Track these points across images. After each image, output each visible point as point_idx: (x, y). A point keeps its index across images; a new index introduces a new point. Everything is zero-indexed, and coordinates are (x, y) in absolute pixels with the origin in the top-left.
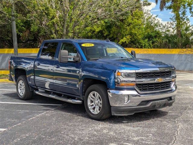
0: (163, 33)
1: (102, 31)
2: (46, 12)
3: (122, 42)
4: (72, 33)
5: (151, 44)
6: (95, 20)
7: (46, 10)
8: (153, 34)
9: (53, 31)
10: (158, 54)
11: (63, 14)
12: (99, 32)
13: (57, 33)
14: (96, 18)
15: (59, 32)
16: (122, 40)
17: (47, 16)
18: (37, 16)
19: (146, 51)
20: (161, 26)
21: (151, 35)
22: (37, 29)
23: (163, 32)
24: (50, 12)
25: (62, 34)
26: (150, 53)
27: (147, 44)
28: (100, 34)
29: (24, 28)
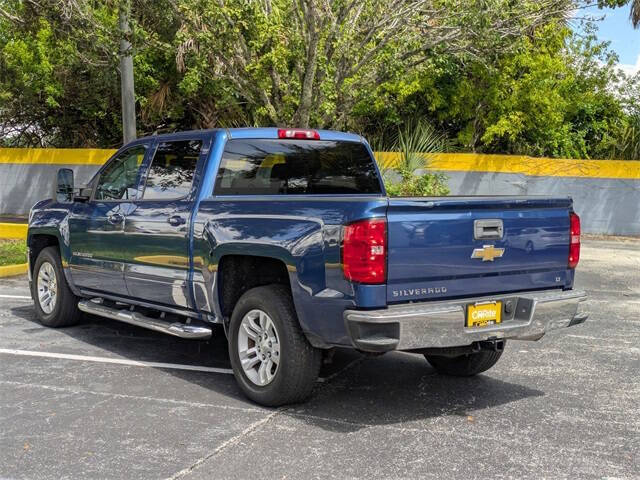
0: (624, 104)
1: (423, 94)
2: (244, 24)
3: (495, 136)
4: (333, 100)
5: (582, 142)
6: (416, 58)
7: (243, 19)
8: (590, 108)
9: (266, 94)
10: (620, 180)
11: (305, 35)
12: (409, 99)
13: (280, 99)
14: (420, 50)
15: (285, 98)
16: (493, 129)
17: (248, 40)
18: (211, 38)
19: (578, 166)
20: (620, 78)
21: (583, 111)
22: (199, 84)
23: (624, 100)
24: (259, 27)
25: (297, 103)
26: (593, 174)
27: (568, 142)
28: (414, 106)
29: (152, 79)
